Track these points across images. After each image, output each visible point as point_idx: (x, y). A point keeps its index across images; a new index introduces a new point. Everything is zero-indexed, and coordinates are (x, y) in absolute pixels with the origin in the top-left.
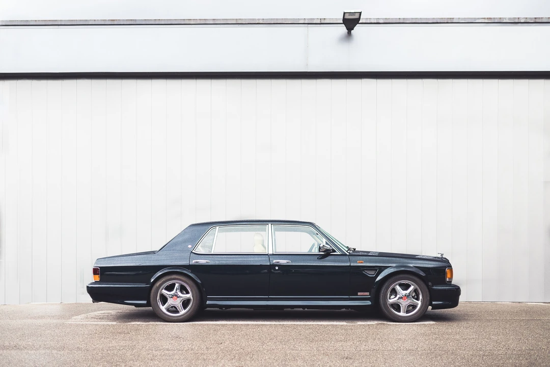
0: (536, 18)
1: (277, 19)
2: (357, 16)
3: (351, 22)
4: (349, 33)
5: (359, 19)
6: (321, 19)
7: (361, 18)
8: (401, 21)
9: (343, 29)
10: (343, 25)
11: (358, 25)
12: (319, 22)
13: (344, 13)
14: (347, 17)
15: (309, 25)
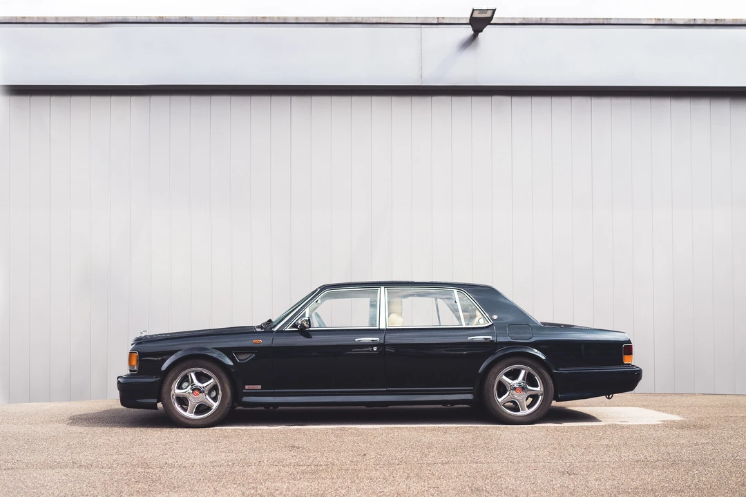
0: (716, 20)
1: (380, 18)
2: (488, 14)
3: (479, 22)
4: (475, 36)
5: (491, 18)
6: (438, 18)
7: (494, 16)
8: (543, 22)
9: (469, 31)
10: (470, 26)
11: (488, 26)
12: (436, 22)
13: (473, 10)
14: (476, 15)
15: (423, 26)
